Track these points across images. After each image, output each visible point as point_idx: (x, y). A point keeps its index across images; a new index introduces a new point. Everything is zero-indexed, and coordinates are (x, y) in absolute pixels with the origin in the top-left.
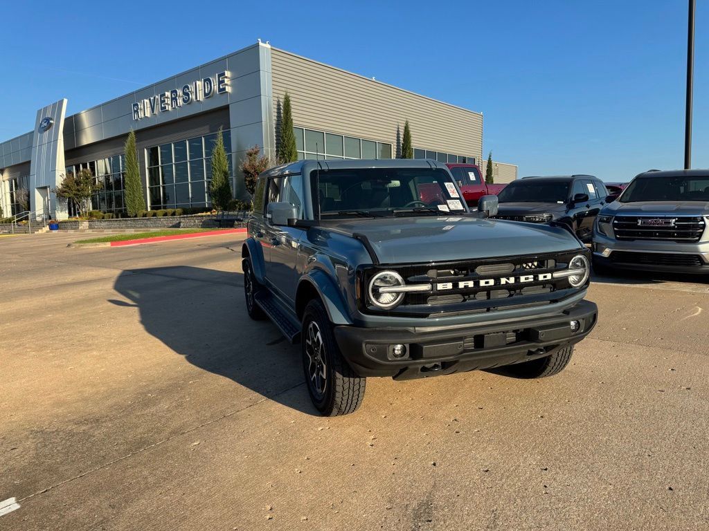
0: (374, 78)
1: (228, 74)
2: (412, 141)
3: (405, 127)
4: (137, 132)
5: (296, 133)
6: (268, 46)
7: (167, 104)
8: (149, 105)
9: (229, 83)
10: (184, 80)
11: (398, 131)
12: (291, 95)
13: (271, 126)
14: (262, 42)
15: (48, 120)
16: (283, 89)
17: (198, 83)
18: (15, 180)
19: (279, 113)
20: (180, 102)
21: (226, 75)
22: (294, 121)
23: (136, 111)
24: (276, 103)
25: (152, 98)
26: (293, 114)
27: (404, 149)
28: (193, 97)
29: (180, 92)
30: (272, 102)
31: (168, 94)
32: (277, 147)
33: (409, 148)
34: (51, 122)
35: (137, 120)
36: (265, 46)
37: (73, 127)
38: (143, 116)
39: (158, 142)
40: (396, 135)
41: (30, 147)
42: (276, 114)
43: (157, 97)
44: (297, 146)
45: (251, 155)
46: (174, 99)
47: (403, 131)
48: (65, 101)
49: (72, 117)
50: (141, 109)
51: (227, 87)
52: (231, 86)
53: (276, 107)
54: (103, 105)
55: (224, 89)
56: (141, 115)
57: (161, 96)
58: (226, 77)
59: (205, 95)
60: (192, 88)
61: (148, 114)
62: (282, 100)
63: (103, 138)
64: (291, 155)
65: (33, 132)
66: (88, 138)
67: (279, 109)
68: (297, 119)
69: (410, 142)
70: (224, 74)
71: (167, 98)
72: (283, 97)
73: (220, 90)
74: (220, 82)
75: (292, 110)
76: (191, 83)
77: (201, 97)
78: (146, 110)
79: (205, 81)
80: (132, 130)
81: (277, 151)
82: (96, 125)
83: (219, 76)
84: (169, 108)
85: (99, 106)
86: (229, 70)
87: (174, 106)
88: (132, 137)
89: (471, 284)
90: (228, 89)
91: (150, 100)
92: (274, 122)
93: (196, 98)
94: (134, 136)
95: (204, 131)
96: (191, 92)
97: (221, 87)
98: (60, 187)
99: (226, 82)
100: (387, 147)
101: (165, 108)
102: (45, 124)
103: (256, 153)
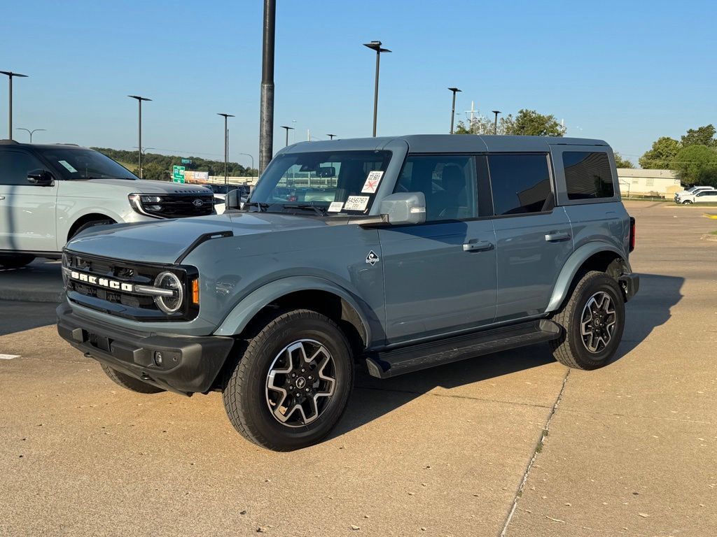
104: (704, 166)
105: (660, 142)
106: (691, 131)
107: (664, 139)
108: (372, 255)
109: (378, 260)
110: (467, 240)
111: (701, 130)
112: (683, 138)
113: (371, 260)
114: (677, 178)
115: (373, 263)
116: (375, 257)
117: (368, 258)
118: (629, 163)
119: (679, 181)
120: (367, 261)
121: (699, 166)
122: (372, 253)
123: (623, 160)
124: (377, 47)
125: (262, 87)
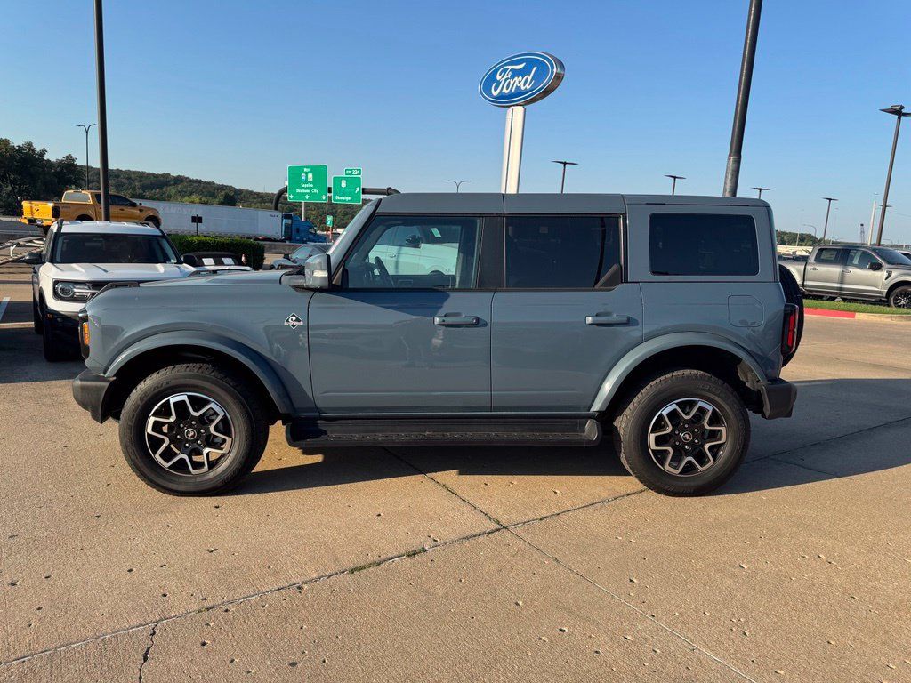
108: (294, 319)
109: (301, 323)
110: (442, 312)
113: (291, 323)
115: (294, 326)
116: (298, 320)
117: (288, 321)
120: (286, 324)
122: (293, 315)
124: (899, 112)
125: (729, 159)
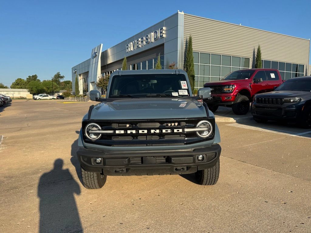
0: (240, 24)
1: (164, 28)
2: (262, 56)
3: (258, 49)
4: (127, 58)
5: (194, 55)
6: (183, 13)
7: (139, 44)
8: (132, 45)
9: (165, 33)
10: (146, 33)
11: (254, 51)
12: (193, 36)
13: (182, 52)
14: (180, 12)
15: (95, 53)
16: (189, 34)
17: (152, 33)
18: (85, 79)
19: (186, 45)
20: (144, 43)
21: (164, 29)
22: (193, 49)
23: (128, 48)
24: (185, 41)
25: (134, 42)
26: (193, 45)
27: (257, 61)
28: (149, 40)
29: (144, 38)
30: (183, 40)
31: (140, 39)
32: (184, 62)
33: (260, 60)
34: (96, 54)
35: (128, 52)
36: (181, 14)
37: (104, 56)
38: (130, 50)
39: (135, 62)
40: (253, 53)
41: (89, 66)
42: (185, 46)
43: (135, 41)
44: (194, 61)
45: (171, 67)
46: (142, 42)
47: (257, 51)
48: (102, 45)
49: (104, 51)
50: (129, 47)
51: (163, 35)
52: (166, 34)
53: (185, 42)
54: (116, 46)
55: (162, 36)
56: (129, 50)
57: (137, 41)
58: (164, 30)
59: (155, 39)
60: (149, 36)
61: (132, 49)
62: (188, 39)
63: (115, 61)
64: (190, 66)
65: (90, 59)
66: (110, 61)
67: (186, 44)
68: (195, 48)
69: (261, 57)
70: (162, 29)
71: (140, 41)
72: (188, 37)
73: (161, 36)
74: (161, 33)
75: (193, 44)
76: (149, 34)
77: (153, 40)
78: (131, 48)
79: (155, 32)
80: (125, 57)
81: (184, 64)
82: (113, 54)
83: (161, 30)
84: (140, 46)
85: (114, 47)
86: (165, 26)
87: (142, 45)
88: (125, 60)
89: (134, 132)
90: (164, 36)
91: (133, 43)
92: (184, 50)
93: (151, 41)
94: (126, 59)
95: (154, 56)
96: (149, 38)
97: (161, 35)
98: (98, 82)
99: (163, 32)
100: (247, 60)
101: (138, 46)
102: (94, 55)
103: (174, 65)
104: (38, 88)
105: (18, 80)
106: (29, 76)
107: (19, 79)
111: (33, 76)
112: (27, 79)
114: (28, 92)
118: (7, 87)
119: (29, 93)
121: (36, 88)
123: (5, 86)
